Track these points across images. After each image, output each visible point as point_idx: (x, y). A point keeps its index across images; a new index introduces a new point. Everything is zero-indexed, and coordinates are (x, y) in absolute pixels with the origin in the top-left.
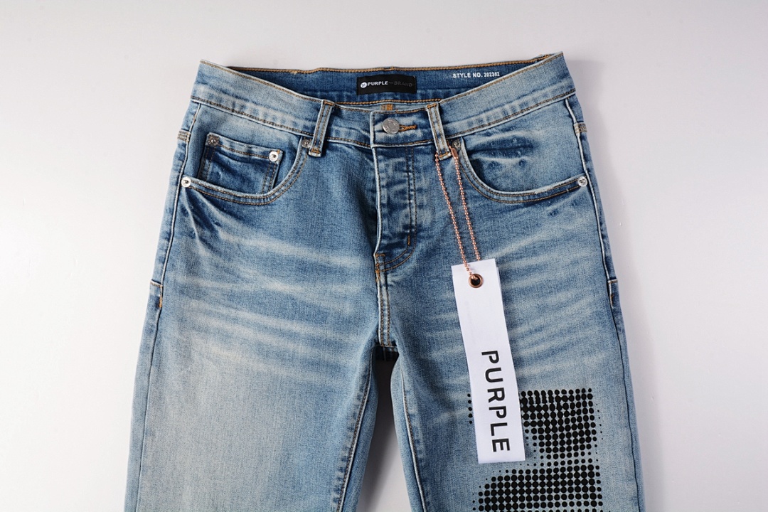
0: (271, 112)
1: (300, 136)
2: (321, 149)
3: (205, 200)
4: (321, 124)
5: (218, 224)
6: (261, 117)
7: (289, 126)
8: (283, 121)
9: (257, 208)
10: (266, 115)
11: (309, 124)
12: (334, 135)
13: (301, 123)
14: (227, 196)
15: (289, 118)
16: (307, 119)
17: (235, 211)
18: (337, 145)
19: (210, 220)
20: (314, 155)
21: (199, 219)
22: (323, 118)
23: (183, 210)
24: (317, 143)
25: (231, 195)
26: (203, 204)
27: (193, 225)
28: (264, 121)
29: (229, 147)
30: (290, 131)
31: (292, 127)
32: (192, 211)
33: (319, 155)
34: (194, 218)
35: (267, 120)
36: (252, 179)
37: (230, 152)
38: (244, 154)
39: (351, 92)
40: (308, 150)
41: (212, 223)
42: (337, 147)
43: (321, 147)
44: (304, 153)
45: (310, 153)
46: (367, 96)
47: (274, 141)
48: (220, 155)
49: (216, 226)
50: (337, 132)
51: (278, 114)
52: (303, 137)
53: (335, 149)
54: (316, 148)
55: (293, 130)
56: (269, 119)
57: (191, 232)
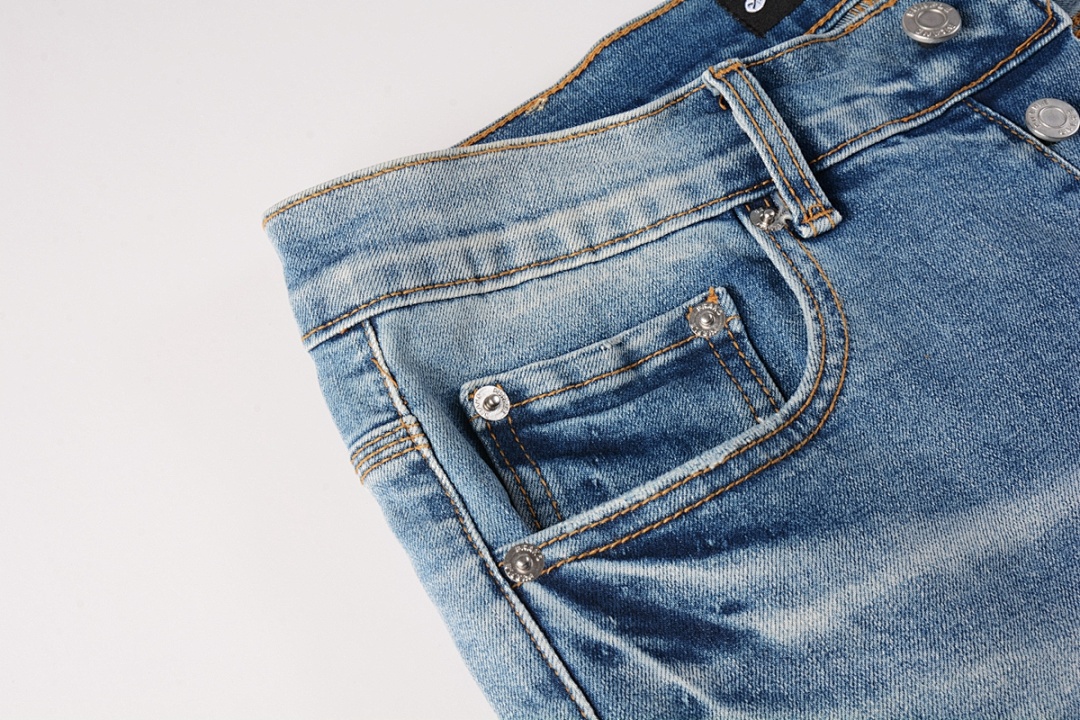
0: (594, 210)
1: (732, 211)
2: (825, 200)
3: (629, 569)
4: (769, 131)
5: (731, 608)
6: (573, 243)
7: (678, 209)
8: (650, 206)
9: (801, 464)
10: (583, 229)
11: (727, 162)
12: (825, 141)
13: (707, 173)
14: (683, 497)
15: (659, 186)
16: (710, 155)
17: (745, 519)
18: (859, 160)
19: (699, 613)
20: (824, 225)
21: (660, 642)
22: (758, 113)
23: (594, 652)
24: (799, 191)
25: (688, 482)
26: (633, 582)
27: (663, 675)
28: (592, 249)
29: (558, 385)
30: (696, 218)
31: (688, 205)
32: (621, 631)
33: (837, 216)
34: (645, 650)
35: (597, 240)
36: (704, 423)
37: (574, 395)
38: (619, 370)
39: (737, 41)
40: (791, 229)
41: (713, 618)
42: (860, 168)
43: (821, 192)
44: (789, 243)
45: (806, 232)
46: (787, 21)
47: (669, 279)
48: (545, 429)
49: (734, 621)
50: (830, 129)
51: (620, 200)
52: (742, 206)
54: (809, 204)
55: (697, 210)
56: (602, 234)
57: (678, 702)
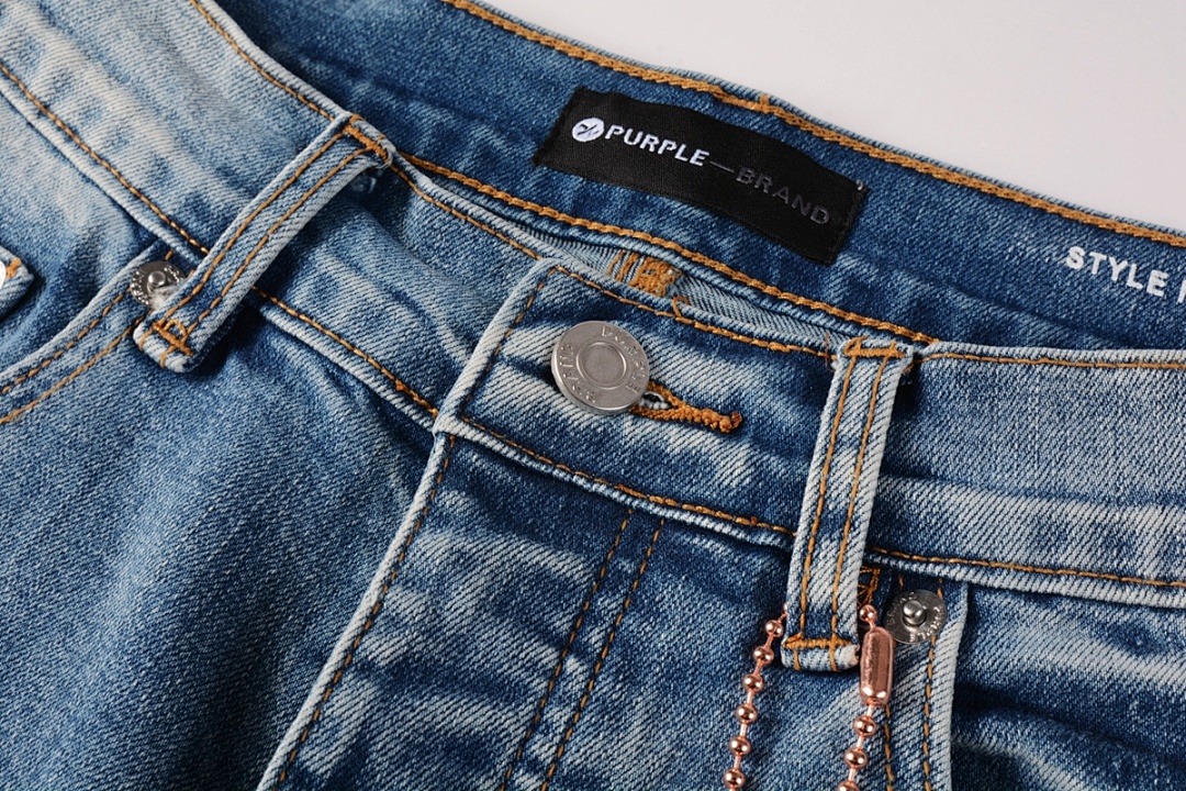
0: (91, 80)
1: (154, 238)
2: (200, 338)
4: (269, 217)
6: (38, 84)
7: (128, 173)
8: (119, 139)
10: (62, 83)
11: (218, 195)
12: (301, 294)
13: (190, 176)
15: (152, 137)
16: (225, 172)
18: (291, 349)
20: (155, 349)
22: (294, 194)
24: (198, 300)
28: (44, 110)
30: (123, 200)
31: (137, 182)
33: (176, 363)
35: (57, 108)
39: (513, 139)
40: (139, 314)
42: (284, 358)
43: (210, 325)
44: (115, 322)
45: (138, 334)
46: (575, 182)
47: (33, 213)
50: (324, 290)
51: (115, 102)
52: (165, 247)
53: (271, 367)
54: (181, 319)
55: (138, 195)
56: (65, 109)
